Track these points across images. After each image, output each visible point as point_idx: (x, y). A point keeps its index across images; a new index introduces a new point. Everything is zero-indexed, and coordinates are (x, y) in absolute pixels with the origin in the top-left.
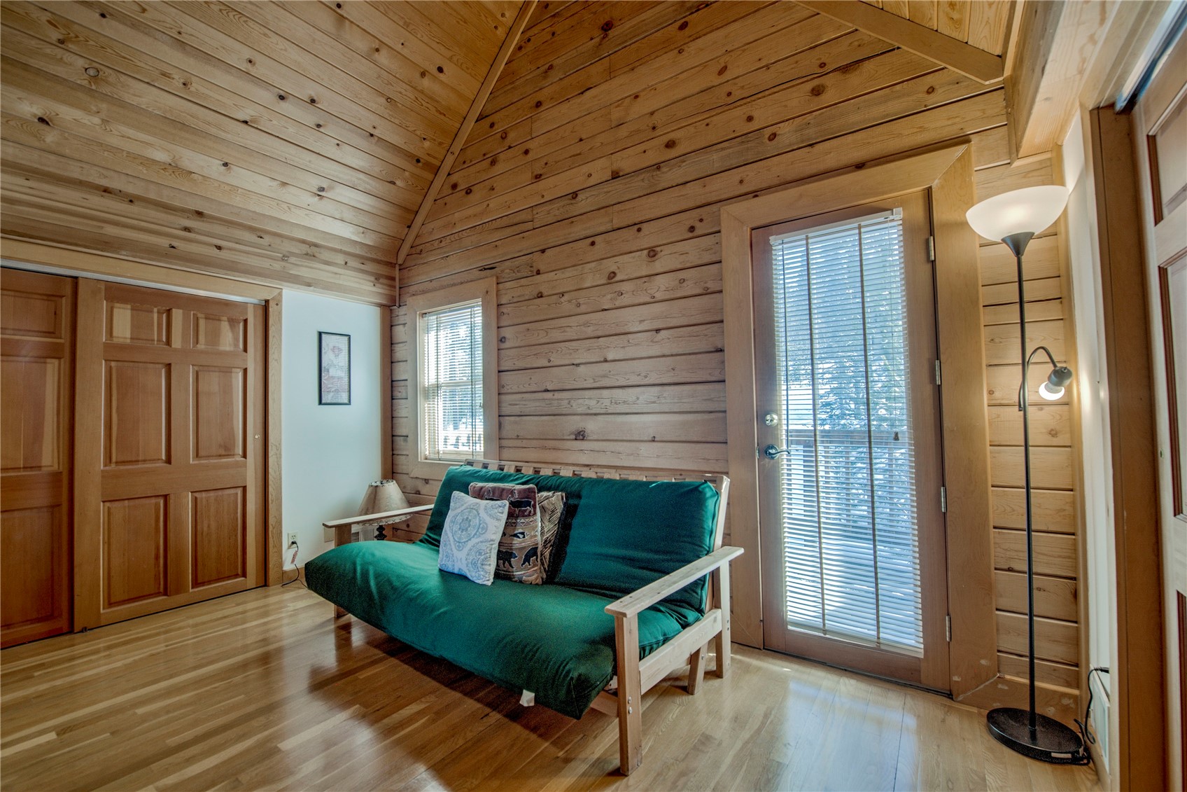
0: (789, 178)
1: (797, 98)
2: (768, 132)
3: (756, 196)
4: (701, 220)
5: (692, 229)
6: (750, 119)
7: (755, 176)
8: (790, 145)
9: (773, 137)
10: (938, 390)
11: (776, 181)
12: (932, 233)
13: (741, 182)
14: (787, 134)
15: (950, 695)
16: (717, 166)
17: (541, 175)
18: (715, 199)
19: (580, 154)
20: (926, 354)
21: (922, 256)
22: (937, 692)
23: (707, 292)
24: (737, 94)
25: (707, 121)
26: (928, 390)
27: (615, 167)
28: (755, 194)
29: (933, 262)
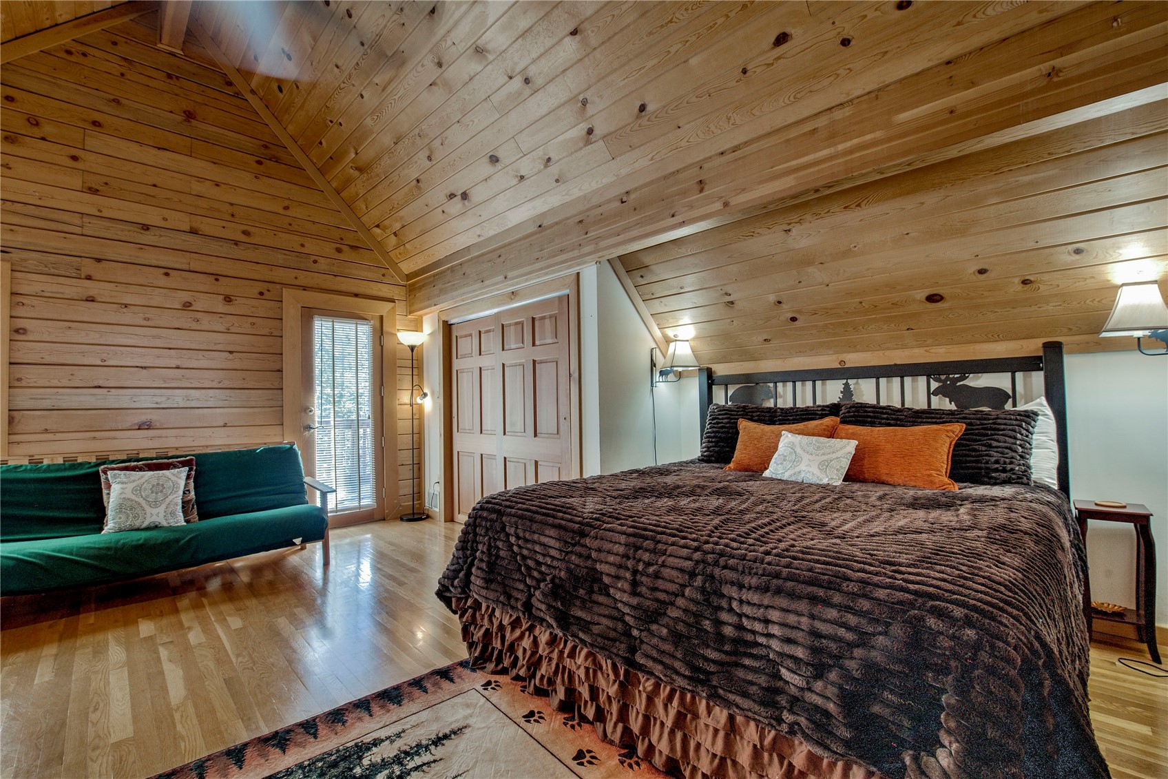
0: (323, 287)
1: (329, 249)
2: (313, 258)
3: (304, 290)
4: (268, 291)
5: (261, 294)
6: (303, 245)
7: (304, 278)
8: (324, 270)
9: (315, 262)
10: (382, 398)
11: (316, 286)
12: (382, 334)
13: (296, 278)
14: (323, 264)
15: (384, 520)
16: (281, 262)
17: (98, 190)
18: (278, 281)
19: (153, 197)
20: (378, 383)
21: (379, 342)
22: (380, 520)
23: (271, 335)
24: (295, 227)
25: (276, 232)
26: (379, 398)
27: (195, 225)
28: (305, 288)
29: (382, 346)
